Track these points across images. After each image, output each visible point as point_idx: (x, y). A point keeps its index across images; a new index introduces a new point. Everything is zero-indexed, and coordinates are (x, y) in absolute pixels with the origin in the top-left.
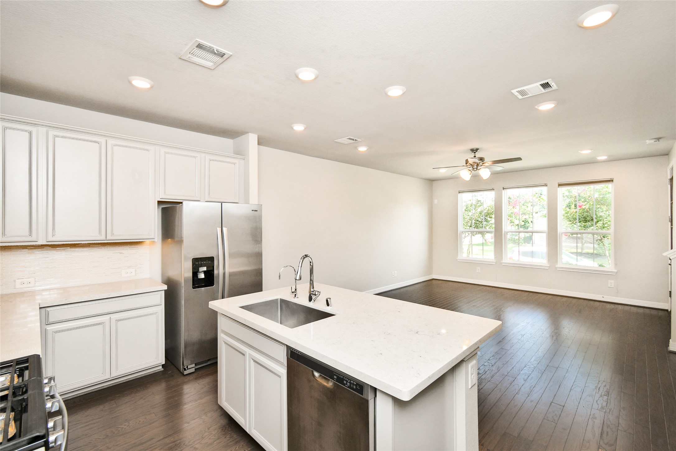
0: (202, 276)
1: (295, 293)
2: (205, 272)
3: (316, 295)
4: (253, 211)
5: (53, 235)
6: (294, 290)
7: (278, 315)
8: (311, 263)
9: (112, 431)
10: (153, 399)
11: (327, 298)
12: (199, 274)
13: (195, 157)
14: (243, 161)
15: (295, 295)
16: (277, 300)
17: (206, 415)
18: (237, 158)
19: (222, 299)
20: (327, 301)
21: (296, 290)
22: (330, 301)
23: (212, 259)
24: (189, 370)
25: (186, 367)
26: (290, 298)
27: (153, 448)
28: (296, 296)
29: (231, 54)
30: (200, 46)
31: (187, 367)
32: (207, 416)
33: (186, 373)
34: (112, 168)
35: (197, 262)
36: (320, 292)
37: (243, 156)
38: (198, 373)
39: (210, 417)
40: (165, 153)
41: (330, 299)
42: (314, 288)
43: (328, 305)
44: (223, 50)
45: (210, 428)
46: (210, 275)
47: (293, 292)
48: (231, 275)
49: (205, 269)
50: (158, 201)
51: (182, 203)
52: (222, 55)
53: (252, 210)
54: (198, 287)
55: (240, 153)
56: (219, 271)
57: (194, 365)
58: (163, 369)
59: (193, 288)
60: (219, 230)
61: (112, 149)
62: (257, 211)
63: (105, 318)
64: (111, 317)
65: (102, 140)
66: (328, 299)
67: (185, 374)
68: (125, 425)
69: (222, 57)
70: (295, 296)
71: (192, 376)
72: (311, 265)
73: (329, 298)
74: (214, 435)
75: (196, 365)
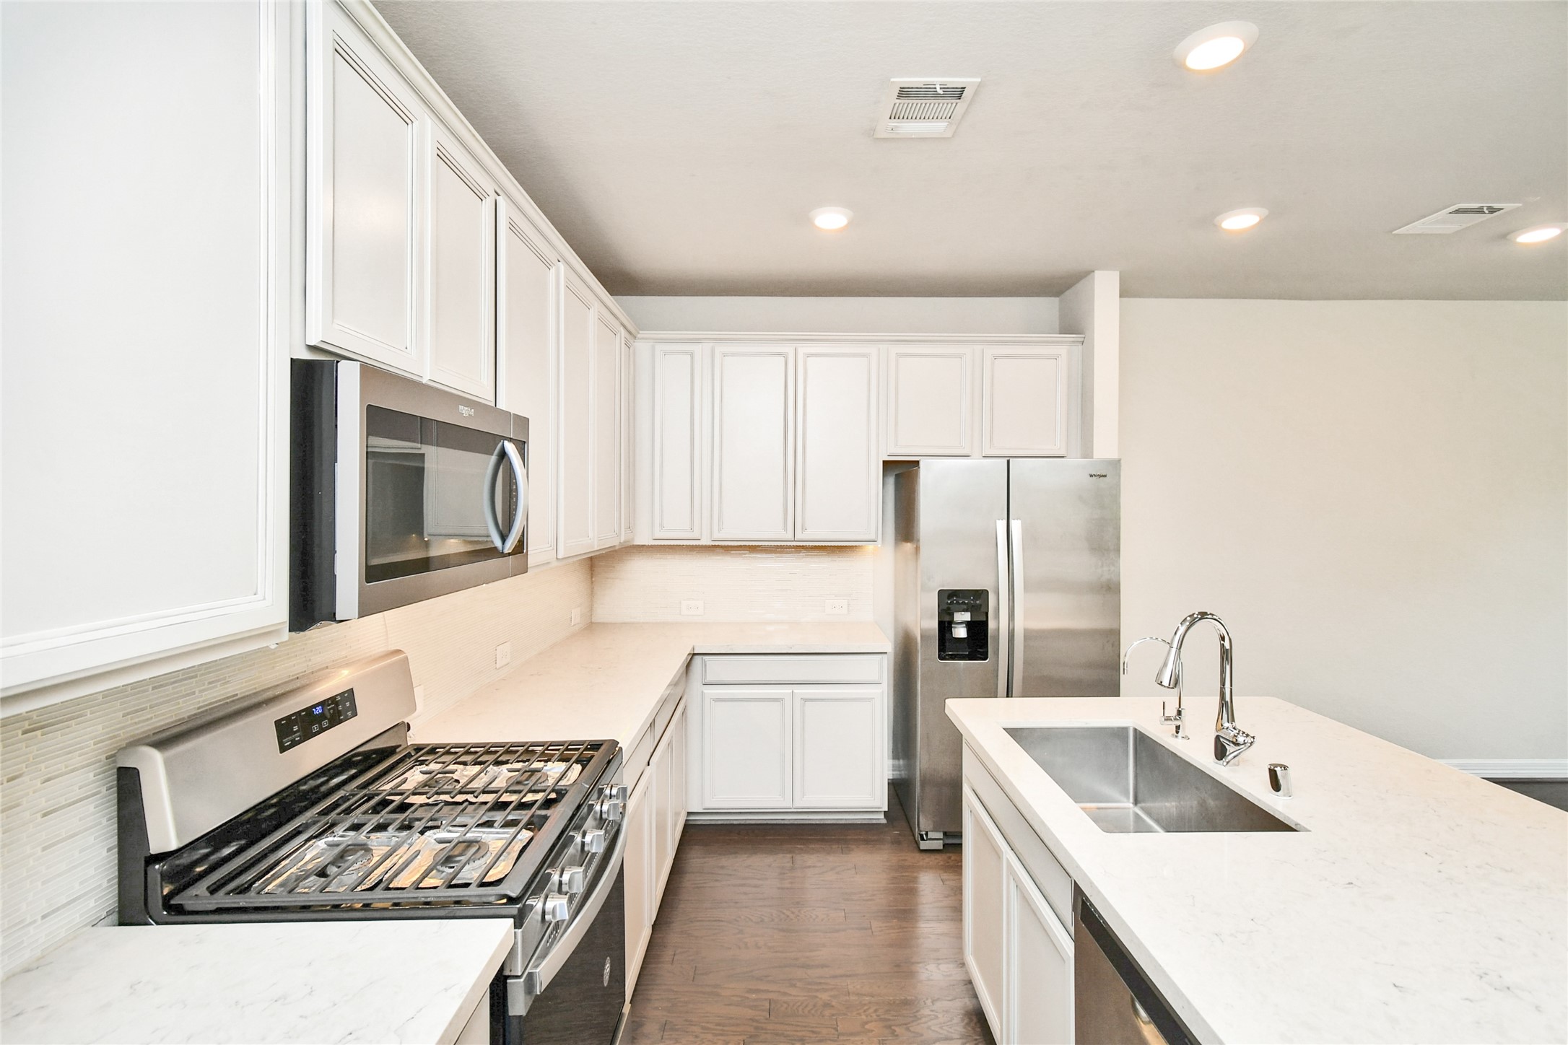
0: (961, 632)
1: (1178, 723)
2: (969, 625)
3: (1236, 744)
4: (1094, 478)
5: (720, 530)
6: (1171, 712)
7: (1127, 774)
8: (1223, 639)
9: (772, 915)
10: (852, 879)
11: (1276, 765)
12: (956, 627)
13: (960, 356)
14: (1080, 346)
15: (1178, 728)
16: (1125, 729)
17: (939, 964)
18: (1062, 342)
19: (1008, 696)
20: (1273, 774)
21: (1179, 713)
22: (1285, 777)
23: (981, 595)
24: (931, 842)
25: (924, 833)
26: (1161, 733)
27: (820, 987)
28: (1180, 731)
29: (979, 80)
30: (904, 93)
31: (927, 834)
32: (939, 969)
33: (924, 845)
34: (805, 399)
35: (950, 600)
36: (1253, 738)
37: (1080, 334)
38: (948, 855)
39: (945, 974)
40: (899, 355)
41: (1285, 768)
42: (1233, 720)
43: (1276, 785)
44: (955, 81)
45: (938, 999)
46: (979, 630)
47: (1168, 719)
48: (1029, 635)
49: (967, 616)
50: (884, 462)
51: (918, 462)
52: (959, 93)
53: (1091, 476)
54: (953, 657)
55: (1073, 326)
56: (998, 624)
57: (940, 835)
58: (885, 821)
59: (941, 658)
60: (1002, 525)
61: (805, 363)
62: (1105, 476)
63: (786, 691)
64: (795, 691)
65: (788, 349)
66: (1278, 769)
67: (921, 848)
68: (793, 913)
69: (959, 98)
70: (1177, 732)
71: (936, 859)
72: (1223, 646)
73: (1281, 766)
74: (941, 1024)
75: (945, 834)
